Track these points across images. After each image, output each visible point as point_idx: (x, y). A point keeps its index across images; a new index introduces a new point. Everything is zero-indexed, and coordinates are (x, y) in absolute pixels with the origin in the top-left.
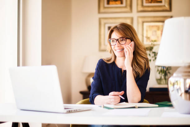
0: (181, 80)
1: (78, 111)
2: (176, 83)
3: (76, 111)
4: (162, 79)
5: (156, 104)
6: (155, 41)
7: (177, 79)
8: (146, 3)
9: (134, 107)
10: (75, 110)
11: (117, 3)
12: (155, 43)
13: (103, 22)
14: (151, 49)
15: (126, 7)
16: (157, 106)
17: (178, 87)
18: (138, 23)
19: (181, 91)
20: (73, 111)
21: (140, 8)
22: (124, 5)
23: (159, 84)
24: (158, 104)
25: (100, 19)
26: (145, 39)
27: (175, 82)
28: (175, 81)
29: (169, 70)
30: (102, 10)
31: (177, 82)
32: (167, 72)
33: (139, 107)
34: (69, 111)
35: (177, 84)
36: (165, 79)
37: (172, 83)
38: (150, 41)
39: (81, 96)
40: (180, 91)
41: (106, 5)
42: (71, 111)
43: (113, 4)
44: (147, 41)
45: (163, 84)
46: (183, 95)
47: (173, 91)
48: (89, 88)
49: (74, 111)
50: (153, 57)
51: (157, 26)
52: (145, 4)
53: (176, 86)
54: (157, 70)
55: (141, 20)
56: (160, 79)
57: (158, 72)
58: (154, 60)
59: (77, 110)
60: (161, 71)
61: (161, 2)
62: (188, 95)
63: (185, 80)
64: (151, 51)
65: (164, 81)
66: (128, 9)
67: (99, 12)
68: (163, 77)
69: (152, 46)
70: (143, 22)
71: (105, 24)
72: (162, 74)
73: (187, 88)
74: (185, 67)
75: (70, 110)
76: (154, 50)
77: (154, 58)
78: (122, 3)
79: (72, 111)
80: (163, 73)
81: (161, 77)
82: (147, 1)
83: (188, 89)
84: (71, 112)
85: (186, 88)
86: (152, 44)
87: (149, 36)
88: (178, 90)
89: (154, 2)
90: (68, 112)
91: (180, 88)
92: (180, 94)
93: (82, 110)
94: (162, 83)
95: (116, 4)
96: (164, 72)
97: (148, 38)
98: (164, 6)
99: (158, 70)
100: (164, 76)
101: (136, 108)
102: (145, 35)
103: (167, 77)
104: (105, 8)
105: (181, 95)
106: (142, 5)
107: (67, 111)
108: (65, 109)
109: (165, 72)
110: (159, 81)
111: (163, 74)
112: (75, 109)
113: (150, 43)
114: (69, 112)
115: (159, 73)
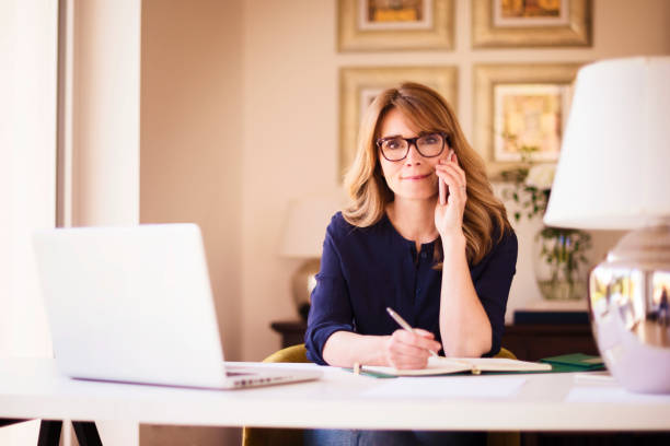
0: (635, 277)
1: (272, 382)
2: (617, 288)
3: (266, 384)
4: (559, 283)
5: (543, 362)
6: (534, 149)
7: (619, 272)
8: (505, 16)
9: (468, 373)
10: (262, 381)
11: (403, 15)
12: (535, 156)
13: (353, 81)
14: (520, 175)
15: (433, 30)
16: (548, 367)
17: (624, 302)
18: (475, 86)
19: (633, 314)
20: (256, 381)
21: (484, 36)
22: (427, 23)
23: (549, 297)
24: (550, 363)
25: (343, 73)
26: (499, 142)
27: (614, 282)
28: (613, 277)
29: (583, 250)
30: (350, 39)
31: (619, 281)
32: (577, 256)
33: (484, 373)
34: (244, 383)
35: (621, 291)
36: (571, 281)
37: (603, 288)
38: (519, 150)
39: (276, 338)
40: (629, 315)
41: (364, 25)
42: (251, 382)
43: (388, 20)
44: (506, 149)
45: (563, 299)
46: (642, 329)
47: (605, 314)
48: (304, 310)
49: (259, 384)
50: (526, 204)
51: (539, 98)
52: (500, 21)
53: (615, 297)
54: (540, 248)
55: (484, 77)
56: (553, 282)
57: (545, 257)
58: (530, 216)
59: (268, 380)
60: (556, 252)
61: (555, 13)
62: (658, 329)
63: (648, 275)
64: (521, 185)
65: (564, 289)
66: (441, 38)
67: (341, 48)
68: (561, 275)
69: (523, 166)
70: (494, 84)
71: (360, 88)
72: (558, 262)
73: (654, 304)
74: (648, 231)
75: (247, 378)
76: (530, 181)
77: (530, 209)
78: (419, 17)
79: (254, 384)
80: (564, 258)
81: (555, 276)
82: (508, 12)
83: (656, 308)
84: (247, 385)
85: (651, 301)
86: (523, 159)
87: (513, 131)
88: (622, 310)
89: (532, 15)
90: (240, 385)
91: (630, 305)
92: (630, 324)
93: (289, 380)
94: (559, 293)
95: (400, 20)
96: (567, 256)
97: (510, 138)
98: (568, 27)
99: (545, 251)
100: (564, 270)
101: (475, 375)
102: (499, 127)
103: (575, 275)
104: (359, 32)
105: (634, 329)
106: (491, 26)
107: (237, 383)
108: (229, 374)
109: (571, 255)
110: (548, 288)
111: (563, 265)
112: (264, 375)
113: (517, 157)
114: (244, 385)
115: (550, 260)
